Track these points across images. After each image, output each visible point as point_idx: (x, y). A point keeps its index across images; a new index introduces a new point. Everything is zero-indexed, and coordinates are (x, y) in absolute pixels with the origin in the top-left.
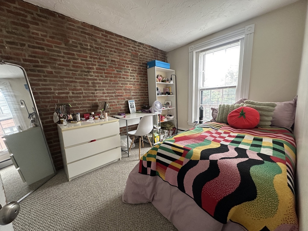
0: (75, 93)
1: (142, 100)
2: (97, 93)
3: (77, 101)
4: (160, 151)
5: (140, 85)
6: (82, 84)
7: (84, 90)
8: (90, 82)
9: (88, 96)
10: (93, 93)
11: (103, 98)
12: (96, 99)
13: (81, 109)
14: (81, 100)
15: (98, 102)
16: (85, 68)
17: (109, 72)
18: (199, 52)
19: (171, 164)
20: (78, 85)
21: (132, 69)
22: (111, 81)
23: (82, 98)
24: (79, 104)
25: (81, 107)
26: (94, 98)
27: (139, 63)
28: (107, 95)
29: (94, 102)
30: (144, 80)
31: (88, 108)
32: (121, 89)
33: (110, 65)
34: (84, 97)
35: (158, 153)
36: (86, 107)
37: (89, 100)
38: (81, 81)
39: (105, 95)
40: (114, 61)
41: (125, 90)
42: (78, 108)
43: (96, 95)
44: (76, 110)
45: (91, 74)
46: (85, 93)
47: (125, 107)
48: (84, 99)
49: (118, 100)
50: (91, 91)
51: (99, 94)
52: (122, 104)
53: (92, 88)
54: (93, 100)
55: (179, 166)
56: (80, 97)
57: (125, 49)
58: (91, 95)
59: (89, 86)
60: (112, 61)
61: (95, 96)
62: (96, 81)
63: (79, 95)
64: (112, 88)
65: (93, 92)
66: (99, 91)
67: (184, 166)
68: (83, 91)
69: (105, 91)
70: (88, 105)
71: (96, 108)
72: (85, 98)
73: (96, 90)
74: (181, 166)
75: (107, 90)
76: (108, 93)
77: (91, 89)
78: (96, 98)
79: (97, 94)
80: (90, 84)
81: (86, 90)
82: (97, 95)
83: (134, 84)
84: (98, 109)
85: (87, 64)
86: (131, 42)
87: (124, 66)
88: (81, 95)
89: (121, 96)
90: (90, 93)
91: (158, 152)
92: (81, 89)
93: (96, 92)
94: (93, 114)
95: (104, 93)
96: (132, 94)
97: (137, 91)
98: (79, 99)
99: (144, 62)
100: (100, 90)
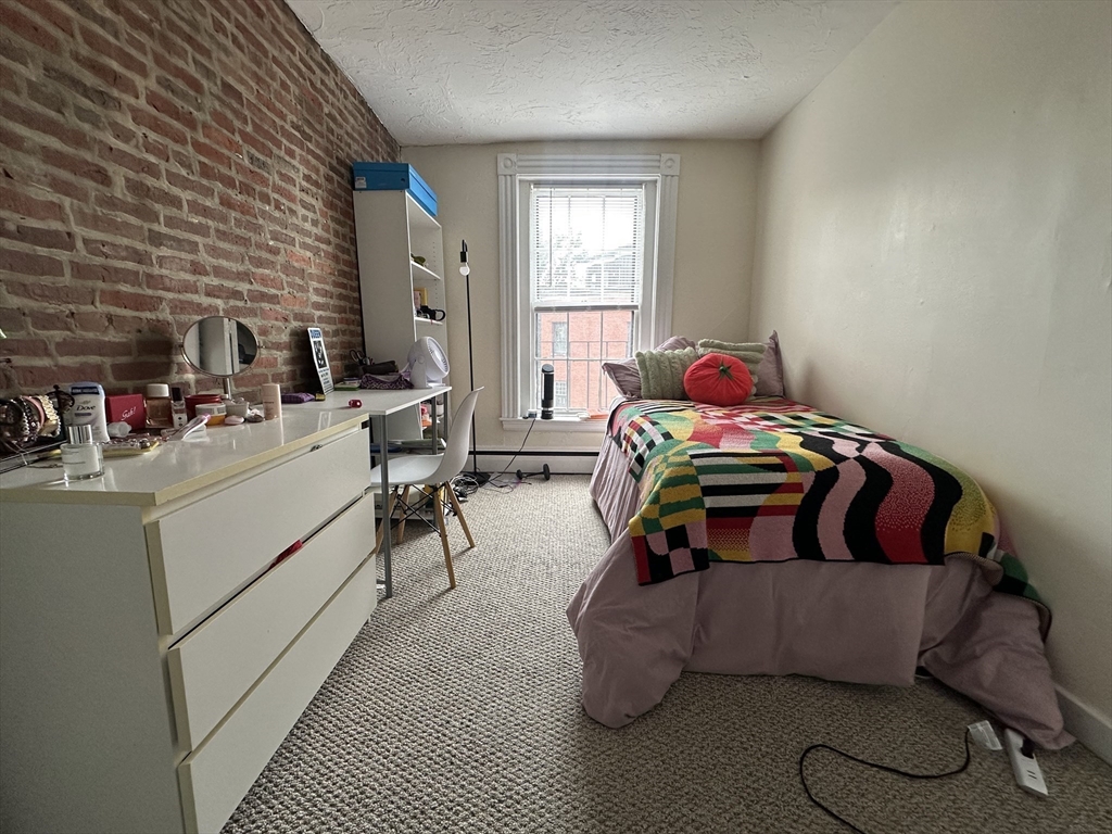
0: (12, 227)
1: (344, 333)
2: (161, 260)
3: (24, 290)
4: (707, 480)
5: (336, 258)
6: (65, 175)
7: (83, 219)
8: (119, 175)
9: (105, 268)
10: (141, 258)
11: (195, 298)
12: (160, 299)
13: (65, 361)
14: (58, 294)
15: (170, 318)
16: (76, 57)
17: (215, 146)
18: (530, 182)
19: (768, 504)
20: (32, 169)
21: (306, 172)
22: (226, 202)
23: (67, 279)
24: (46, 321)
25: (66, 348)
26: (150, 292)
27: (327, 151)
28: (216, 282)
29: (147, 315)
30: (344, 236)
31: (113, 356)
32: (271, 265)
33: (218, 107)
34: (79, 270)
35: (702, 488)
36: (100, 348)
37: (117, 298)
38: (54, 143)
39: (206, 280)
40: (238, 96)
41: (287, 269)
42: (40, 349)
43: (156, 271)
44: (31, 370)
45: (118, 117)
46: (86, 241)
47: (292, 361)
48: (79, 283)
49: (265, 322)
50: (125, 241)
51: (170, 265)
52: (278, 347)
53: (133, 220)
54: (139, 303)
55: (796, 499)
56: (54, 268)
57: (276, 54)
58: (130, 265)
59: (111, 203)
60: (227, 87)
61: (151, 280)
62: (150, 181)
63: (42, 251)
64: (234, 248)
65: (140, 246)
66: (171, 247)
67: (810, 490)
68: (77, 230)
69: (204, 257)
70: (112, 336)
71: (163, 359)
72: (90, 283)
73: (156, 239)
74: (801, 496)
75: (213, 251)
76: (218, 272)
77: (126, 224)
78: (161, 293)
79: (161, 267)
80: (119, 190)
81: (95, 222)
82: (164, 272)
83: (316, 252)
84: (175, 368)
85: (90, 38)
86: (295, 28)
87: (278, 145)
88: (63, 255)
89: (273, 299)
90: (124, 254)
91: (702, 484)
92: (55, 210)
93: (156, 252)
94: (166, 393)
95: (197, 269)
96: (315, 298)
97: (327, 288)
98: (47, 280)
99: (342, 155)
100: (179, 244)
